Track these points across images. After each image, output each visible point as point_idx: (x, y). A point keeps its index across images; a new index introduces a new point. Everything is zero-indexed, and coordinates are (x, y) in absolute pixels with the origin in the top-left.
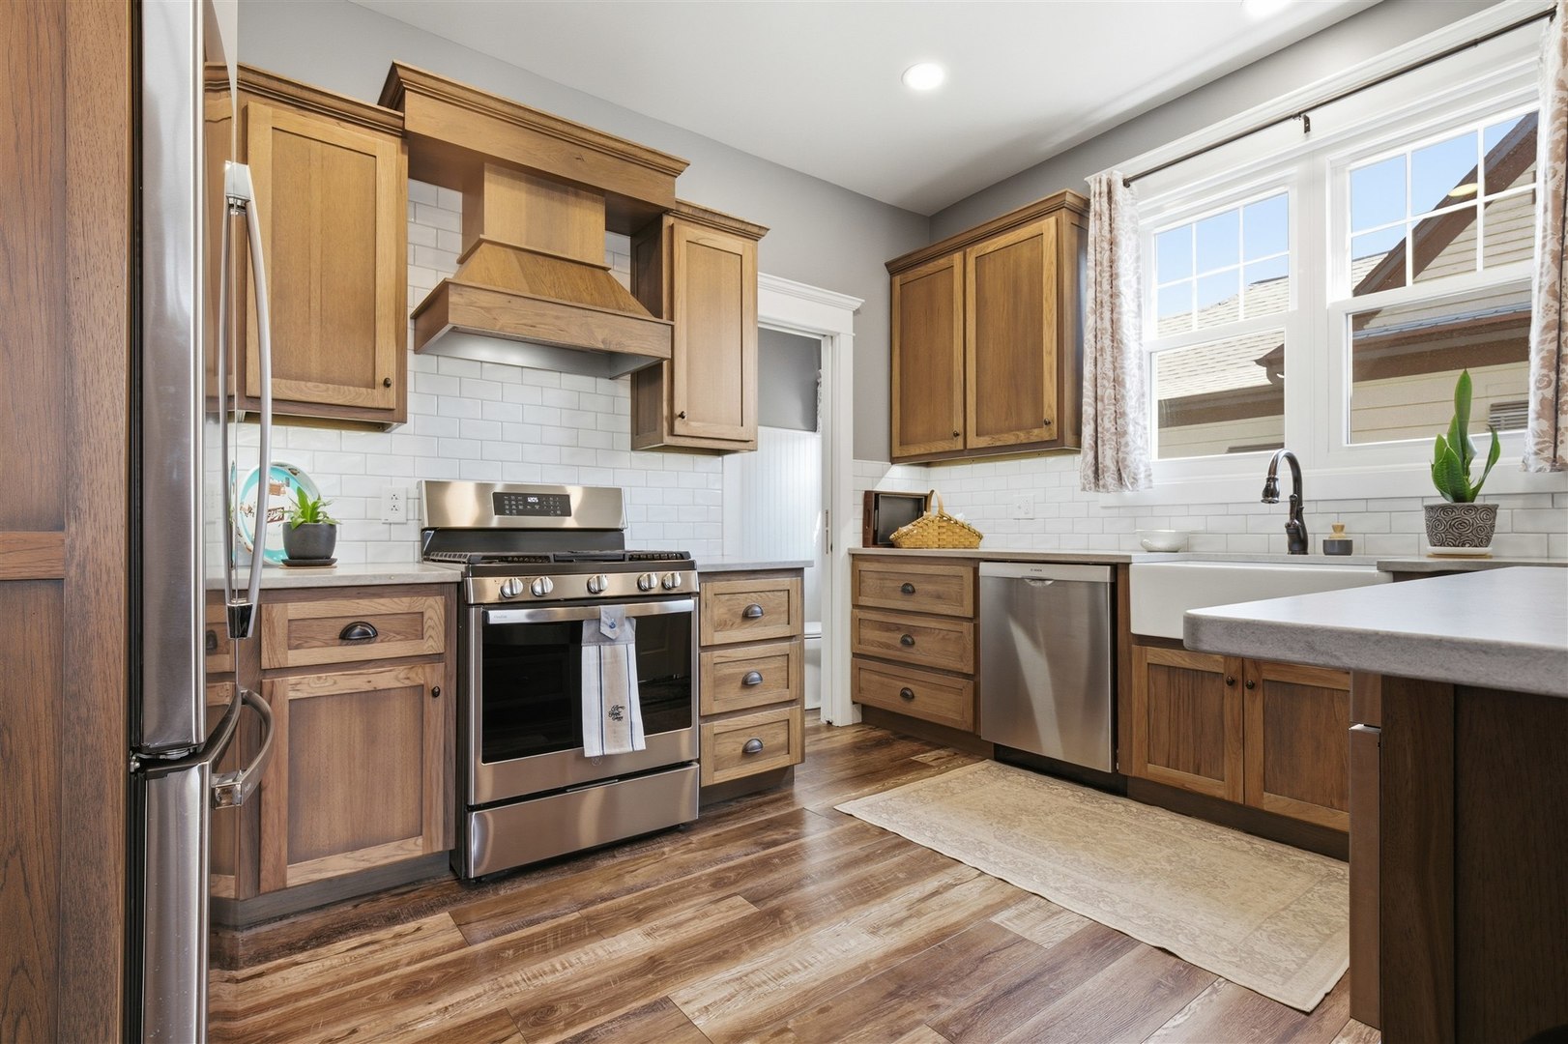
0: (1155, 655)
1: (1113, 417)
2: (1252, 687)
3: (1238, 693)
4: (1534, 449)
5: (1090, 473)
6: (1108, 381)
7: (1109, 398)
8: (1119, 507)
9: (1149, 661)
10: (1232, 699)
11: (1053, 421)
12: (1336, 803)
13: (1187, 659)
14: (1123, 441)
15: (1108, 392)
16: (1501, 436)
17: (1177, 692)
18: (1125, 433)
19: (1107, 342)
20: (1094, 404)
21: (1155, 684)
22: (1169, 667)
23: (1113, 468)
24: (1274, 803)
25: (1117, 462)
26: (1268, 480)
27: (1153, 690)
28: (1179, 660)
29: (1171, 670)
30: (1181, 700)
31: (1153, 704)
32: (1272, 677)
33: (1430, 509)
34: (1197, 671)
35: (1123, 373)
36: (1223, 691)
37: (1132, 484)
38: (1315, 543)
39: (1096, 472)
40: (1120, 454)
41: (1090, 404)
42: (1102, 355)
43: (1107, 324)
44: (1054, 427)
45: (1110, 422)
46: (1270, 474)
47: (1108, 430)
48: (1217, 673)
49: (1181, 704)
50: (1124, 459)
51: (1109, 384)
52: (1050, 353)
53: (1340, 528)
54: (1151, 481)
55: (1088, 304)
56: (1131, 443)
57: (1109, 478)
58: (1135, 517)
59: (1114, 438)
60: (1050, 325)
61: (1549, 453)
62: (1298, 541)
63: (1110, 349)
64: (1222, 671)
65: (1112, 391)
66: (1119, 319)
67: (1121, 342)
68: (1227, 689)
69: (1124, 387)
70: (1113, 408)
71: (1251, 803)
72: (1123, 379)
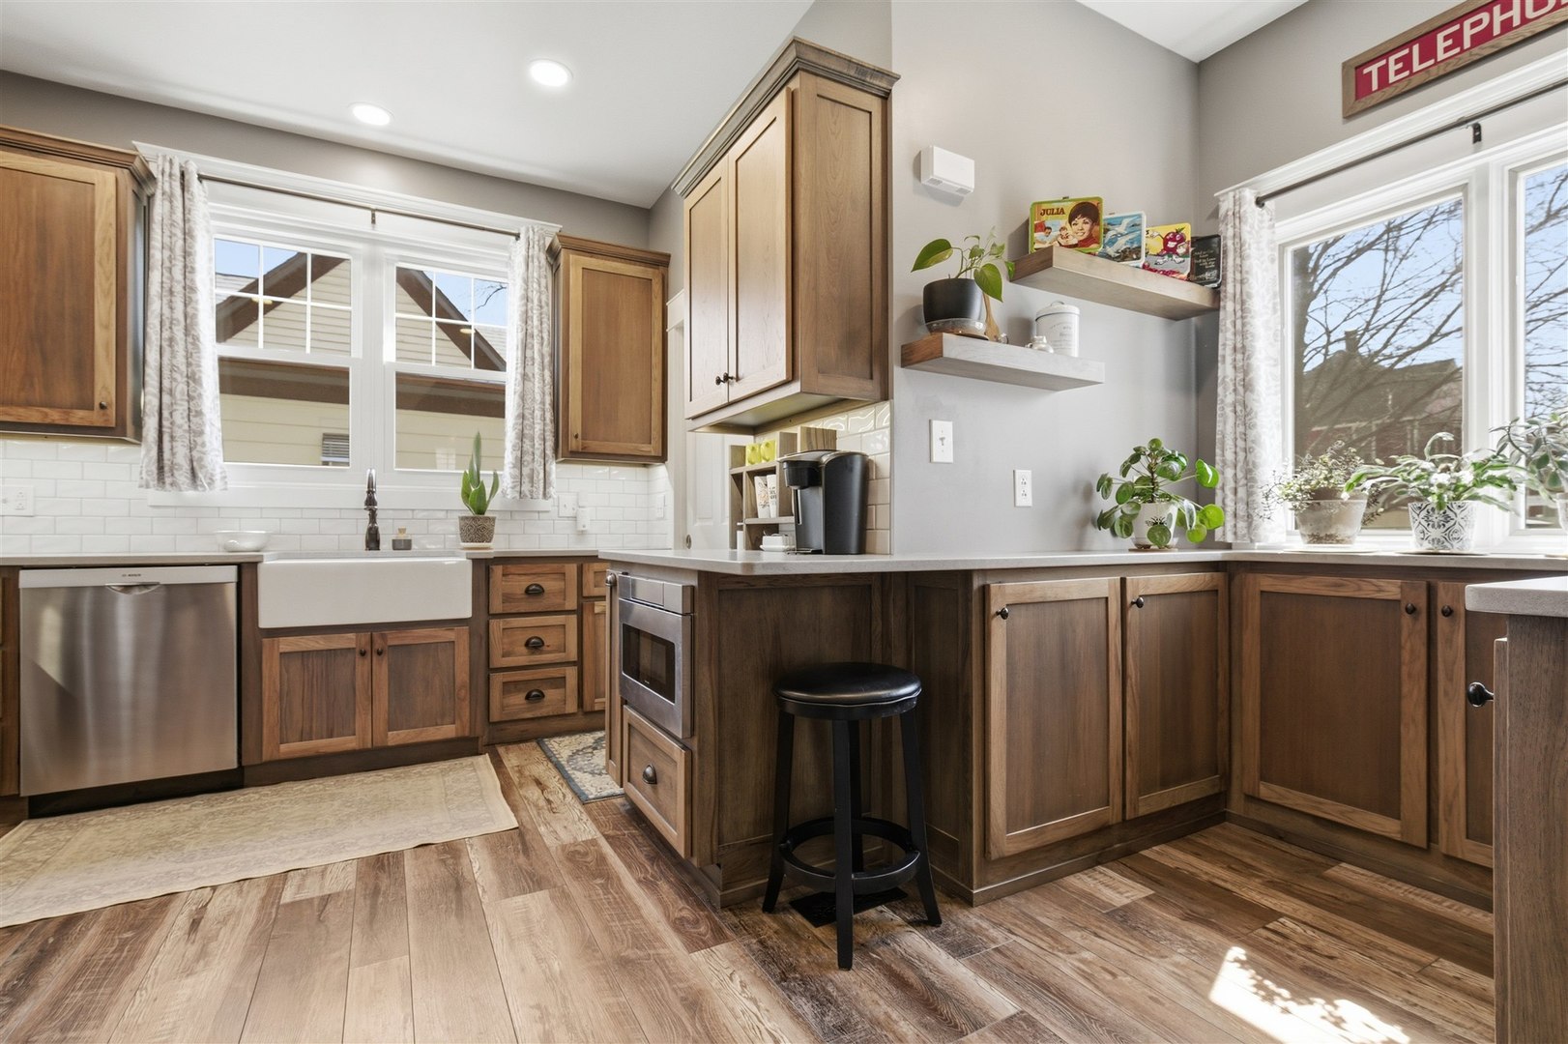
0: (287, 644)
1: (185, 414)
2: (379, 653)
3: (367, 662)
4: (511, 485)
5: (154, 468)
6: (181, 375)
7: (182, 394)
8: (176, 507)
9: (281, 651)
10: (362, 666)
11: (110, 405)
12: (439, 721)
13: (322, 642)
14: (199, 440)
15: (181, 388)
16: (483, 475)
17: (311, 673)
18: (201, 433)
19: (179, 333)
20: (158, 395)
21: (287, 672)
22: (303, 652)
23: (186, 467)
24: (396, 738)
25: (192, 461)
26: (368, 492)
27: (286, 677)
28: (312, 644)
29: (304, 654)
30: (315, 679)
31: (286, 688)
32: (396, 642)
33: (463, 519)
34: (330, 650)
35: (200, 371)
36: (355, 662)
37: (209, 484)
38: (385, 544)
39: (161, 468)
40: (194, 453)
41: (153, 395)
42: (171, 346)
43: (179, 314)
44: (112, 412)
45: (183, 418)
46: (369, 487)
47: (180, 427)
48: (349, 649)
49: (315, 683)
50: (201, 459)
51: (181, 379)
52: (107, 327)
53: (402, 531)
54: (226, 483)
55: (155, 288)
56: (208, 444)
57: (182, 476)
58: (197, 518)
59: (187, 435)
60: (107, 295)
61: (518, 488)
62: (373, 541)
63: (183, 343)
64: (354, 646)
65: (186, 388)
66: (194, 316)
67: (198, 339)
68: (359, 660)
69: (201, 385)
70: (186, 404)
71: (378, 743)
72: (200, 377)
